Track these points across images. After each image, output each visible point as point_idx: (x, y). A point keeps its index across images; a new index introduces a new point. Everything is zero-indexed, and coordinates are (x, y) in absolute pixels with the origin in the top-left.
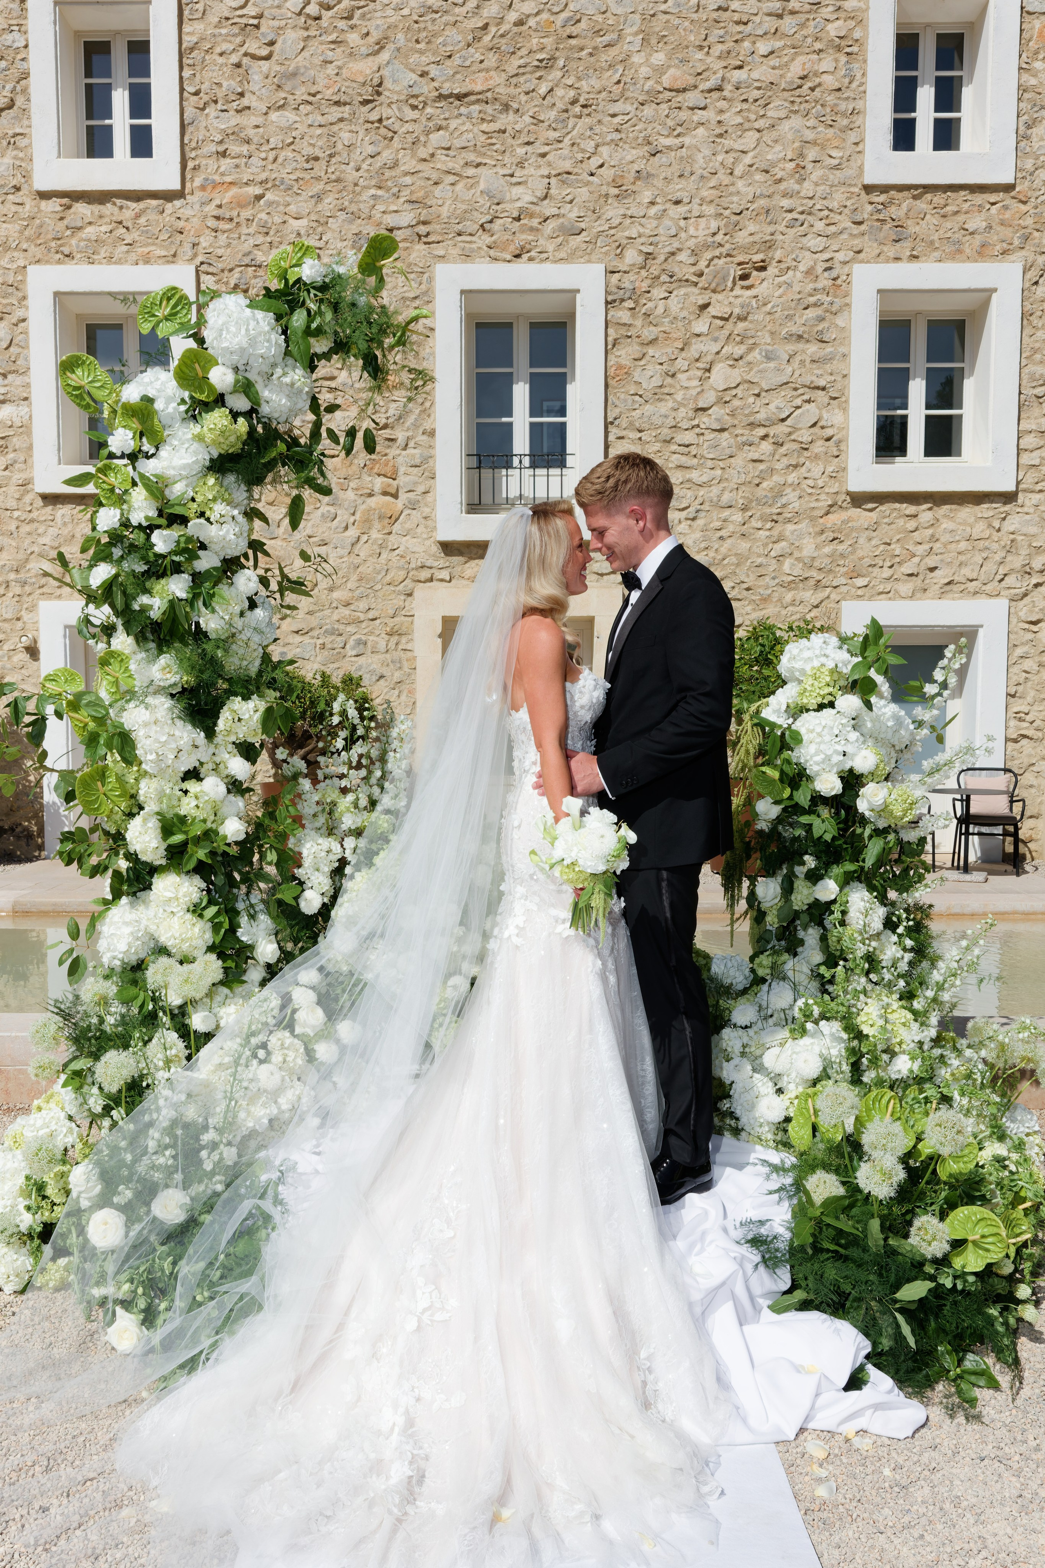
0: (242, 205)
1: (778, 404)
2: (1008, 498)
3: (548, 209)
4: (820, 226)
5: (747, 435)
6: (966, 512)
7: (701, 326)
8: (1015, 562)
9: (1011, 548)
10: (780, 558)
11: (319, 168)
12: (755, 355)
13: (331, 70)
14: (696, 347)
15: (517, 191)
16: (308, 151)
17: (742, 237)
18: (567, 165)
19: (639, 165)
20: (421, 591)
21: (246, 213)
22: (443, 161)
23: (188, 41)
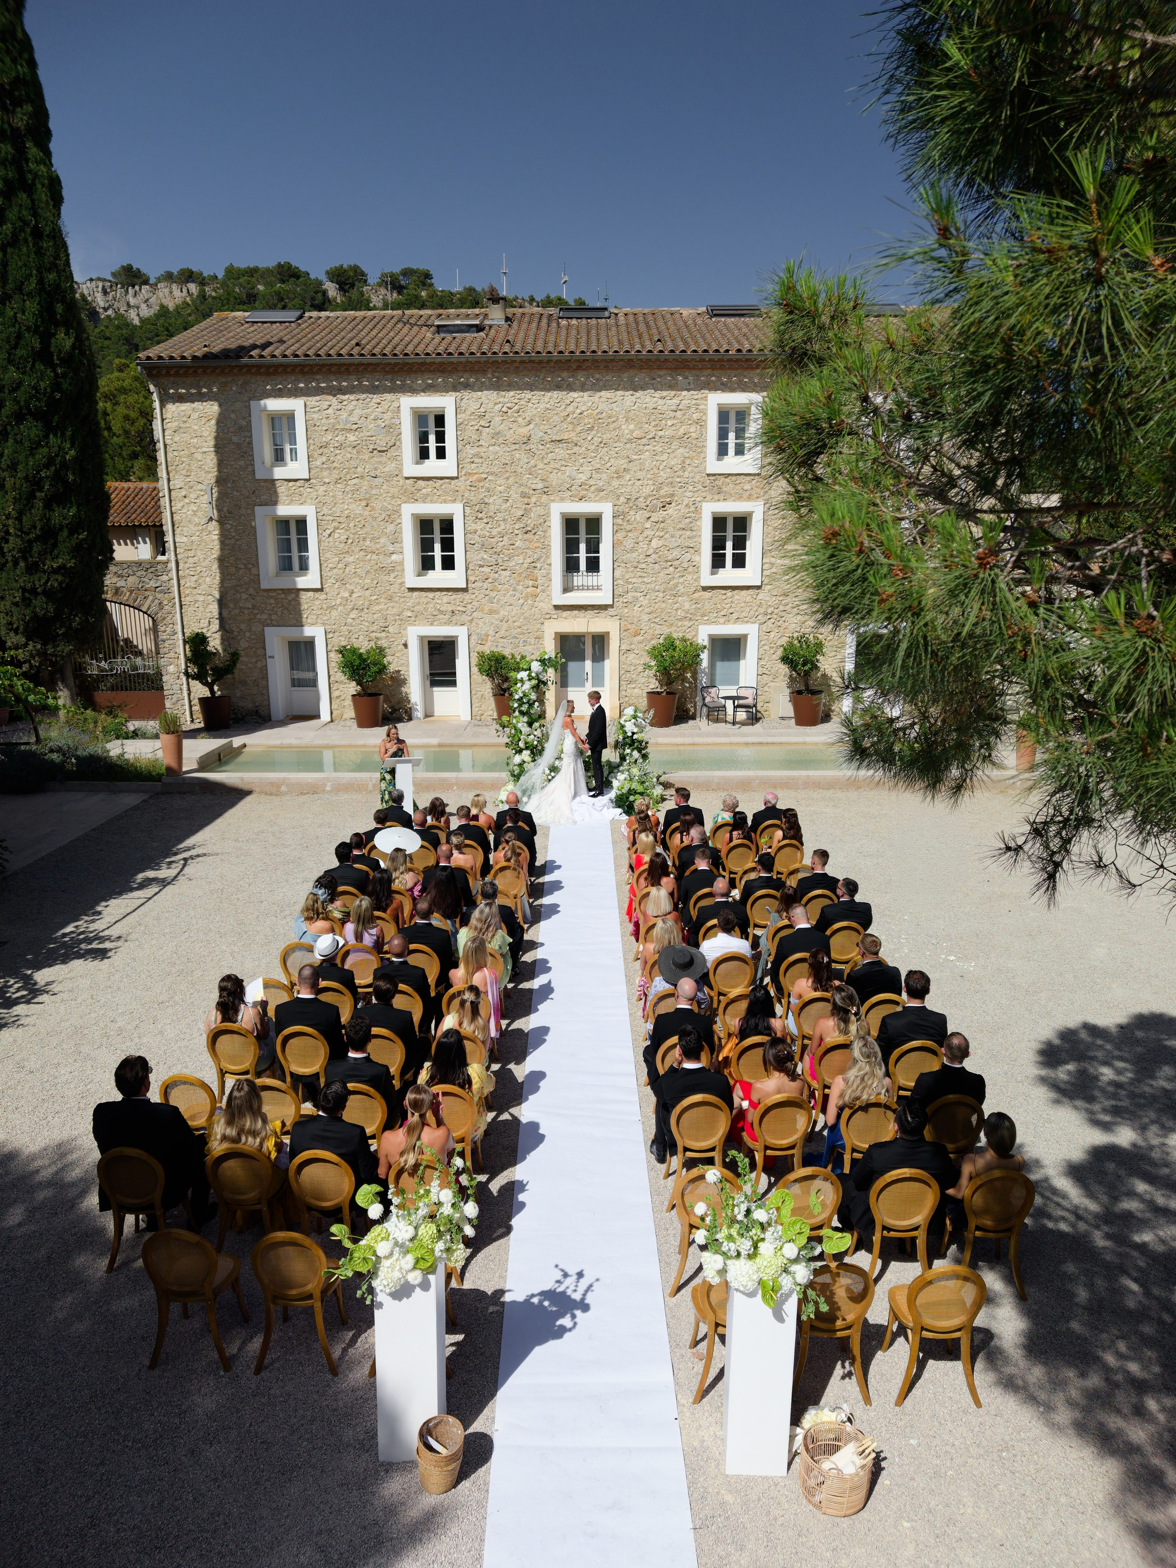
0: (480, 481)
1: (676, 553)
2: (758, 588)
3: (592, 482)
4: (691, 488)
5: (664, 565)
6: (744, 593)
7: (648, 525)
8: (762, 610)
9: (760, 605)
10: (677, 610)
11: (508, 468)
12: (667, 536)
13: (511, 431)
14: (647, 533)
15: (580, 476)
16: (504, 461)
17: (662, 492)
18: (598, 466)
19: (625, 466)
20: (547, 623)
21: (481, 484)
22: (553, 465)
23: (460, 421)
